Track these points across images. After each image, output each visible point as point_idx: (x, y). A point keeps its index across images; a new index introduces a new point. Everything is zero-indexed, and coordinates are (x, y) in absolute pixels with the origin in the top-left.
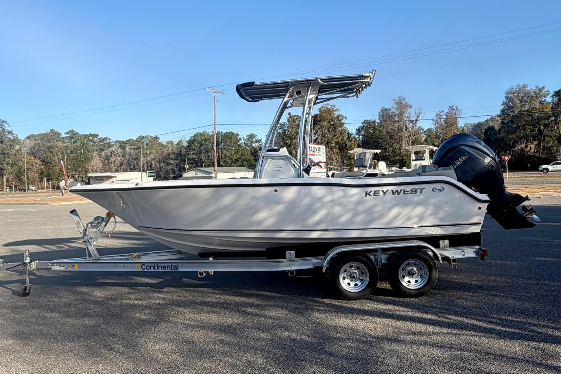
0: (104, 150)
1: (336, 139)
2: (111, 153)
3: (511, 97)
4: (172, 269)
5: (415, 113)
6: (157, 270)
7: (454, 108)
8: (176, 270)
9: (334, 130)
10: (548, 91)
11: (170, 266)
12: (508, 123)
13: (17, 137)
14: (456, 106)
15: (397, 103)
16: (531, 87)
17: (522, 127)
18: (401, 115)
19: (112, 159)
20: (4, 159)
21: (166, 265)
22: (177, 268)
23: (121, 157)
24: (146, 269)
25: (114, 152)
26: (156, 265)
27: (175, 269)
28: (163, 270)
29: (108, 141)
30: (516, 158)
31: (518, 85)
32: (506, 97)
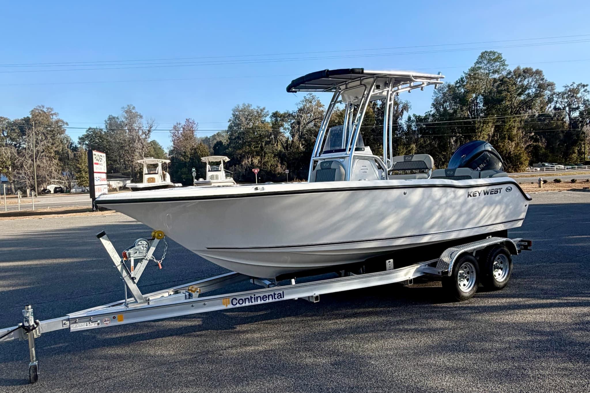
1: (56, 148)
3: (237, 115)
4: (275, 299)
5: (148, 123)
6: (254, 303)
7: (190, 121)
8: (281, 299)
9: (53, 138)
10: (267, 112)
11: (273, 295)
12: (235, 139)
14: (192, 119)
15: (127, 112)
16: (254, 107)
17: (248, 143)
18: (131, 124)
21: (267, 294)
22: (282, 296)
24: (238, 304)
26: (253, 296)
27: (279, 297)
28: (263, 302)
30: (247, 172)
31: (244, 104)
32: (233, 114)
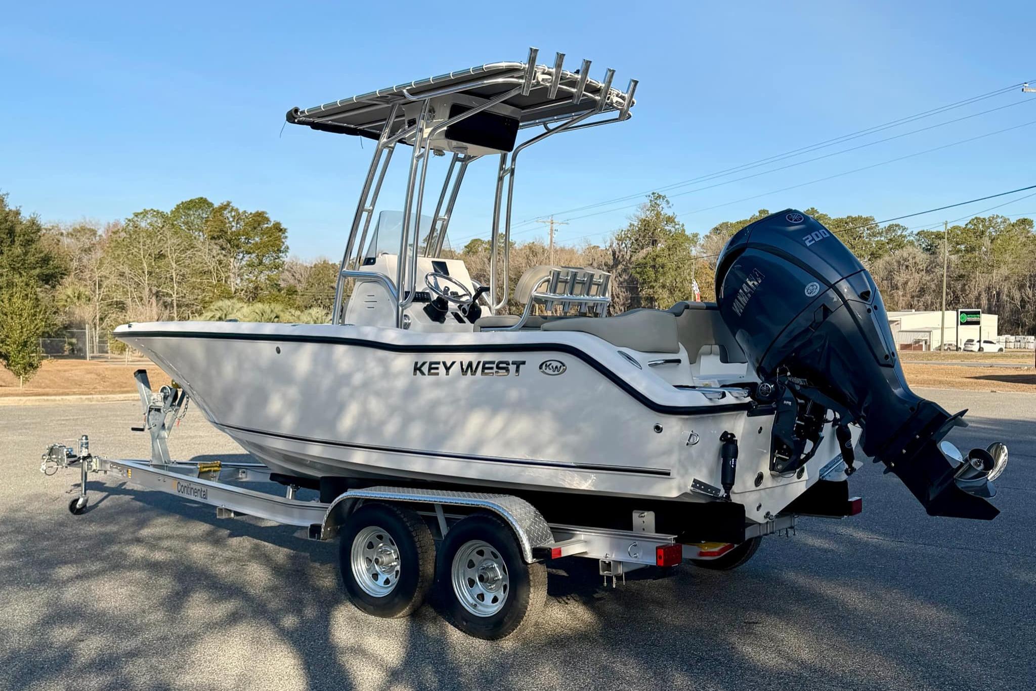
0: (880, 256)
2: (899, 262)
4: (201, 497)
11: (200, 490)
13: (684, 230)
19: (900, 279)
20: (656, 277)
21: (197, 488)
23: (923, 273)
24: (181, 492)
25: (905, 260)
26: (189, 486)
28: (194, 497)
29: (899, 233)
